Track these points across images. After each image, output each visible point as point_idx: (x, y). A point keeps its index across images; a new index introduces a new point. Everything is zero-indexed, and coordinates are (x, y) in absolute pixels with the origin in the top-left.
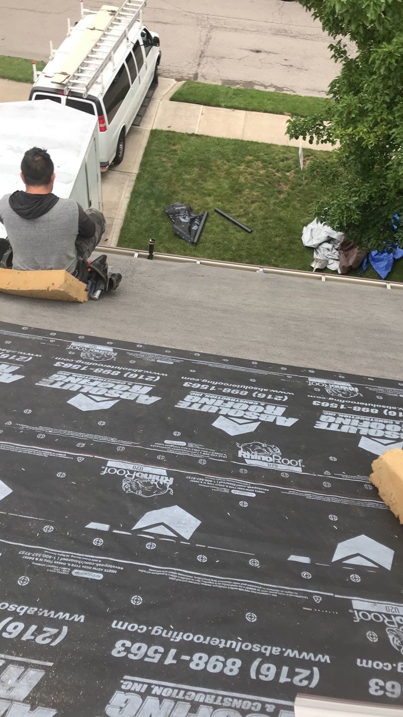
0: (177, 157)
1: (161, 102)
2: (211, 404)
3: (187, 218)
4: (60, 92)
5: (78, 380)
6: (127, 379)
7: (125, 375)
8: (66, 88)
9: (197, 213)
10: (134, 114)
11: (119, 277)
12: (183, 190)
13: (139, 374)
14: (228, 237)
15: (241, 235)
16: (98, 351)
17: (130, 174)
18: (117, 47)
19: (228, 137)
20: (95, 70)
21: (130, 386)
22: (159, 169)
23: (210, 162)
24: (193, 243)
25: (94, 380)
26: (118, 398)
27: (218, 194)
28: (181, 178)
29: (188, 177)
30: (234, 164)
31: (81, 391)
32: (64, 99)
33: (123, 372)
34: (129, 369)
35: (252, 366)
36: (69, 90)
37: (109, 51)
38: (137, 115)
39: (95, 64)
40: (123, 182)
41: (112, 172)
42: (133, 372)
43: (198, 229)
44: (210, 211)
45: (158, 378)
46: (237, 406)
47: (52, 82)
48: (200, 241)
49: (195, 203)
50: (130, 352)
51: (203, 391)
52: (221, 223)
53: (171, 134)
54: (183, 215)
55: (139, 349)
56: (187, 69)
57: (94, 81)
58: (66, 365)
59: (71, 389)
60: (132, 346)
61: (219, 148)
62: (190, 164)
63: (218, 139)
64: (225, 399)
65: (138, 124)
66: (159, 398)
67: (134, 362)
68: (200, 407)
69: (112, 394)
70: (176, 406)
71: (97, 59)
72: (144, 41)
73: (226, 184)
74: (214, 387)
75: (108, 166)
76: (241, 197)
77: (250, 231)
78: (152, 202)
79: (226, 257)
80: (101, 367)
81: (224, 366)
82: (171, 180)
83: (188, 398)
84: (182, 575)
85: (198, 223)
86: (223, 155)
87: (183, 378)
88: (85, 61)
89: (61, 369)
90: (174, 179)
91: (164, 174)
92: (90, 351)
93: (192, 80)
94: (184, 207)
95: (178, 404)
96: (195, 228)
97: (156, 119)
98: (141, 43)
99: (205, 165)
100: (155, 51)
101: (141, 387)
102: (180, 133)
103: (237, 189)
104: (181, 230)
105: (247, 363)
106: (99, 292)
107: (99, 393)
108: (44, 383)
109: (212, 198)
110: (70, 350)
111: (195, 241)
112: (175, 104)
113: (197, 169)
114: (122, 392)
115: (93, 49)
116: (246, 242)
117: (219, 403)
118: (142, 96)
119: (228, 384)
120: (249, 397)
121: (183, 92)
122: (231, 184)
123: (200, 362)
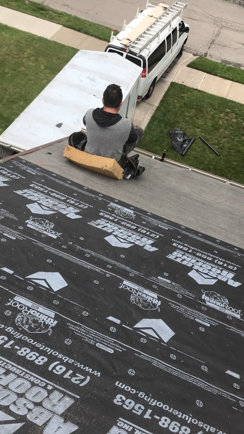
0: (184, 101)
1: (181, 67)
2: (188, 261)
3: (182, 139)
4: (124, 50)
5: (112, 226)
6: (140, 232)
7: (139, 230)
8: (128, 48)
9: (189, 137)
10: (163, 71)
11: (144, 169)
12: (183, 122)
13: (147, 231)
14: (204, 156)
15: (212, 156)
16: (125, 211)
17: (153, 106)
18: (163, 30)
19: (217, 95)
20: (147, 40)
21: (141, 237)
22: (171, 106)
23: (203, 108)
24: (182, 154)
25: (121, 229)
26: (133, 243)
27: (204, 128)
28: (184, 114)
29: (188, 114)
30: (217, 112)
31: (113, 233)
32: (125, 54)
33: (138, 228)
34: (142, 227)
35: (216, 243)
36: (129, 50)
37: (158, 31)
38: (165, 72)
39: (148, 37)
40: (148, 110)
41: (143, 102)
42: (143, 229)
43: (186, 147)
44: (196, 137)
45: (158, 236)
46: (204, 266)
47: (121, 44)
48: (187, 154)
49: (189, 131)
50: (143, 217)
51: (184, 251)
52: (202, 146)
53: (183, 86)
54: (180, 137)
55: (148, 215)
56: (202, 49)
57: (145, 47)
58: (106, 215)
59: (107, 231)
60: (145, 213)
61: (210, 101)
62: (191, 107)
63: (211, 95)
64: (197, 259)
65: (164, 76)
66: (158, 249)
67: (145, 223)
68: (182, 261)
69: (130, 239)
70: (167, 257)
71: (150, 34)
72: (179, 28)
73: (210, 124)
74: (191, 250)
75: (141, 99)
76: (218, 133)
77: (219, 154)
78: (162, 125)
79: (200, 167)
80: (126, 222)
81: (199, 239)
82: (177, 114)
83: (175, 253)
84: (160, 364)
85: (187, 143)
86: (212, 105)
87: (173, 240)
88: (142, 35)
89: (103, 217)
90: (179, 114)
91: (174, 110)
92: (121, 210)
93: (203, 57)
94: (181, 132)
95: (169, 256)
96: (185, 146)
97: (176, 76)
98: (178, 29)
99: (200, 109)
100: (185, 35)
101: (147, 239)
102: (188, 87)
103: (216, 128)
104: (176, 145)
105: (214, 240)
106: (130, 176)
107: (122, 237)
108: (92, 224)
109: (200, 130)
110: (109, 207)
111: (183, 154)
112: (190, 69)
113: (194, 111)
114: (136, 240)
115: (149, 28)
116: (215, 161)
117: (194, 261)
118: (171, 61)
119: (200, 251)
120: (212, 262)
121: (196, 63)
122: (213, 124)
123: (184, 232)
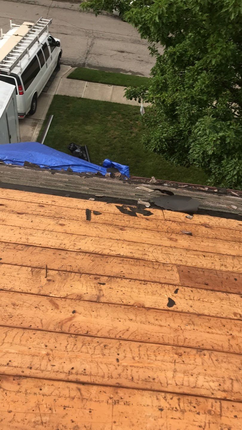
0: (70, 111)
1: (62, 79)
9: (81, 144)
10: (43, 85)
12: (72, 130)
17: (39, 120)
18: (31, 46)
19: (102, 100)
20: (16, 59)
22: (58, 118)
23: (90, 115)
27: (94, 133)
28: (72, 123)
30: (105, 116)
38: (46, 86)
39: (16, 56)
40: (35, 125)
41: (28, 119)
53: (66, 97)
56: (79, 61)
57: (15, 65)
61: (95, 106)
62: (77, 115)
63: (96, 101)
65: (46, 91)
71: (18, 52)
72: (50, 44)
75: (25, 116)
76: (108, 135)
86: (98, 111)
88: (10, 54)
90: (67, 123)
91: (61, 120)
93: (81, 67)
97: (58, 89)
99: (87, 116)
100: (58, 50)
102: (72, 97)
103: (106, 130)
109: (90, 135)
112: (70, 80)
115: (16, 47)
118: (49, 75)
121: (75, 74)
122: (102, 127)
